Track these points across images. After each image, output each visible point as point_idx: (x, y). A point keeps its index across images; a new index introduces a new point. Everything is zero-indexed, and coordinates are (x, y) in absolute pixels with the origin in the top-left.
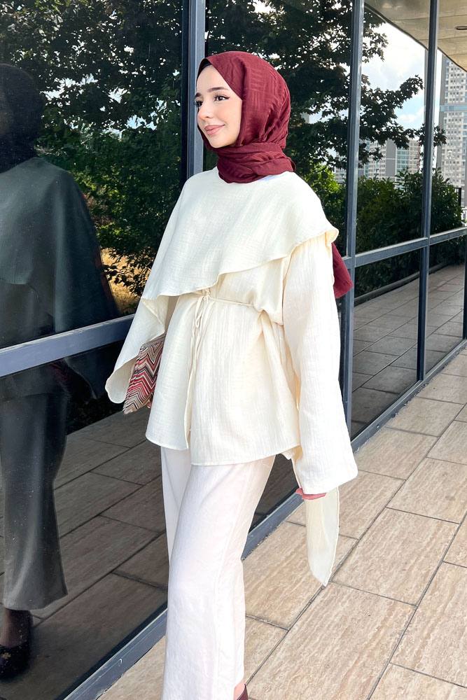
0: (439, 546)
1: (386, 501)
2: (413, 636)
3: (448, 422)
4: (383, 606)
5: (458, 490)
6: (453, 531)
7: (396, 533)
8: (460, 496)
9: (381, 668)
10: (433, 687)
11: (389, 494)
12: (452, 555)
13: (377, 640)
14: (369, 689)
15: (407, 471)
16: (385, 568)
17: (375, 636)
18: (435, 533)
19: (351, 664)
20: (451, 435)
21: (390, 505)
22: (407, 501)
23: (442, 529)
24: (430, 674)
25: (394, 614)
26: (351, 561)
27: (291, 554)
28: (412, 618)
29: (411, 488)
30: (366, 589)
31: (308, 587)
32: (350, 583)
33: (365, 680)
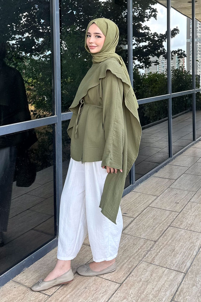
0: (169, 220)
1: (149, 204)
2: (153, 252)
3: (181, 174)
4: (142, 242)
5: (181, 200)
6: (176, 215)
7: (151, 216)
8: (181, 202)
9: (137, 262)
10: (158, 269)
11: (150, 202)
12: (174, 224)
13: (138, 253)
15: (159, 193)
16: (145, 228)
17: (137, 252)
18: (168, 216)
19: (125, 261)
20: (182, 179)
21: (150, 206)
22: (158, 204)
23: (171, 214)
24: (158, 265)
25: (146, 244)
26: (131, 226)
28: (153, 246)
29: (160, 199)
30: (136, 236)
32: (129, 233)
33: (131, 266)
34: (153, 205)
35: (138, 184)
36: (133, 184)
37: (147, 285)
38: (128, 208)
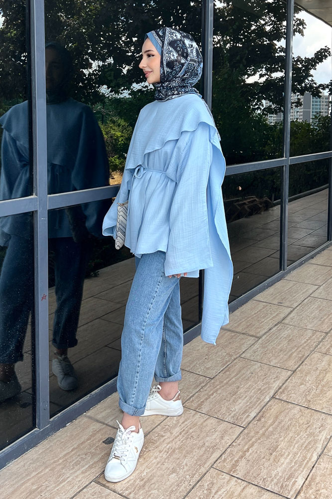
1: (309, 294)
2: (326, 343)
4: (309, 333)
7: (316, 307)
9: (309, 352)
11: (311, 291)
13: (306, 344)
14: (304, 358)
15: (321, 282)
16: (310, 319)
17: (305, 342)
19: (293, 350)
21: (312, 296)
22: (322, 294)
25: (315, 335)
26: (291, 315)
27: (258, 312)
28: (325, 337)
29: (324, 289)
30: (300, 326)
31: (268, 324)
32: (291, 324)
33: (300, 356)
34: (316, 295)
35: (289, 271)
36: (284, 270)
37: (326, 373)
38: (282, 298)
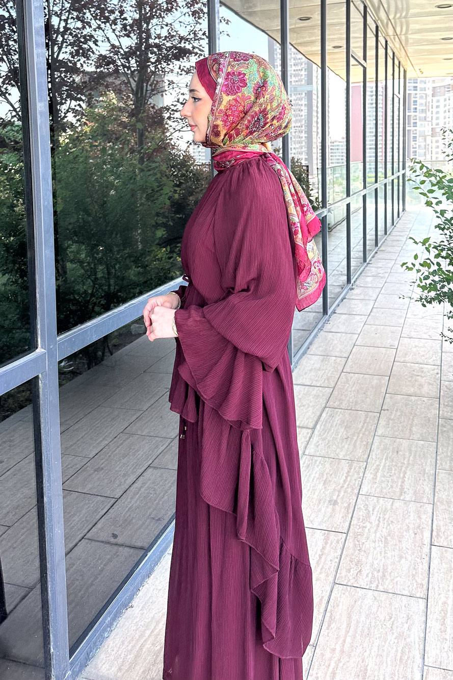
0: (329, 564)
3: (321, 410)
5: (339, 491)
6: (340, 542)
8: (342, 498)
12: (344, 573)
18: (322, 549)
20: (325, 425)
23: (329, 542)
